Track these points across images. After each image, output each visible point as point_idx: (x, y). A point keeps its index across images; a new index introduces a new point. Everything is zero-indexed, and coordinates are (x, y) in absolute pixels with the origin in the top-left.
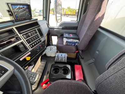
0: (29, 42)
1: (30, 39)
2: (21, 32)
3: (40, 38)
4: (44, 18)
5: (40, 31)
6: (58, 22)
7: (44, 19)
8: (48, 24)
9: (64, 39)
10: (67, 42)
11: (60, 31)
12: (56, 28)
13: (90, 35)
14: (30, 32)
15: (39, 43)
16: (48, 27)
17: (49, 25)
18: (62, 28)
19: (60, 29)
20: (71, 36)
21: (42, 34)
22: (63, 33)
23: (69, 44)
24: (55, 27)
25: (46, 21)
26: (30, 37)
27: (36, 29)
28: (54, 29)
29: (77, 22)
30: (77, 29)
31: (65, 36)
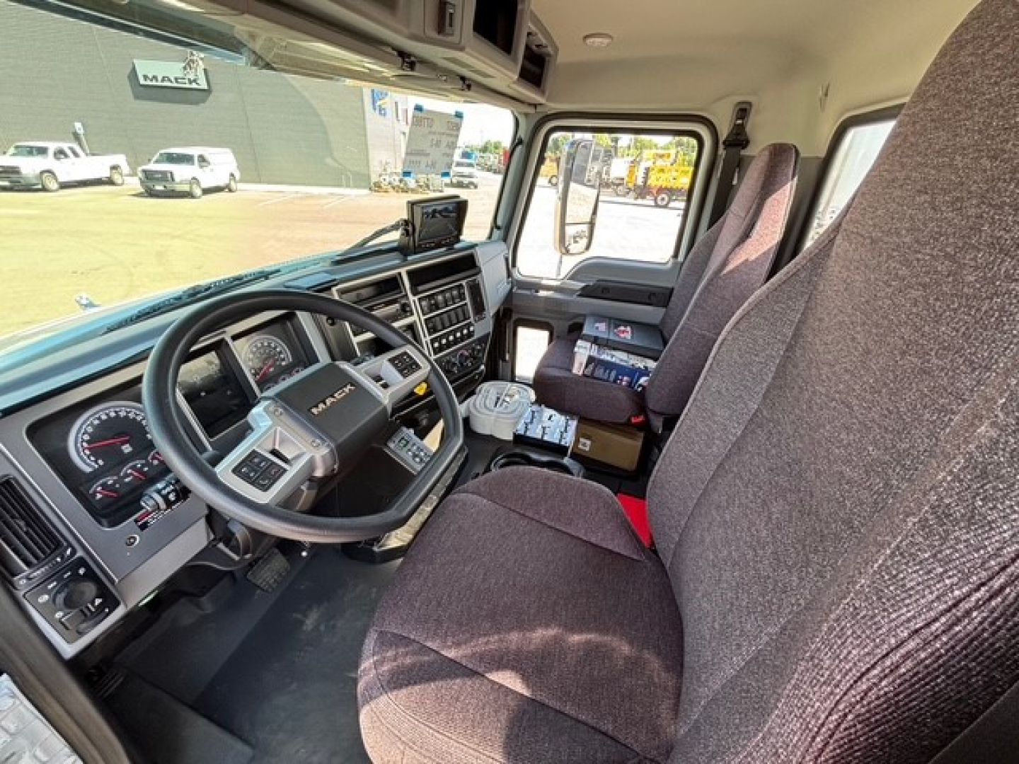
0: (432, 330)
1: (438, 319)
2: (420, 288)
3: (472, 319)
4: (498, 228)
5: (476, 291)
6: (567, 252)
7: (497, 233)
8: (511, 263)
9: (579, 342)
10: (591, 360)
11: (567, 303)
12: (548, 288)
13: (704, 337)
14: (442, 291)
15: (462, 339)
16: (509, 275)
17: (514, 265)
18: (583, 289)
19: (572, 292)
20: (626, 334)
21: (479, 308)
22: (584, 316)
23: (600, 373)
24: (544, 282)
25: (503, 246)
26: (438, 308)
27: (464, 283)
28: (537, 287)
29: (675, 264)
30: (665, 305)
31: (586, 330)
